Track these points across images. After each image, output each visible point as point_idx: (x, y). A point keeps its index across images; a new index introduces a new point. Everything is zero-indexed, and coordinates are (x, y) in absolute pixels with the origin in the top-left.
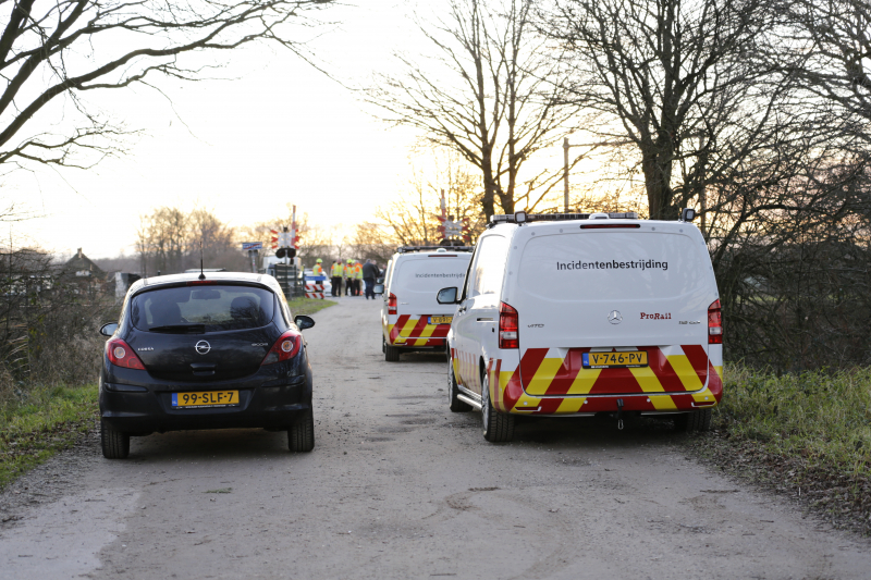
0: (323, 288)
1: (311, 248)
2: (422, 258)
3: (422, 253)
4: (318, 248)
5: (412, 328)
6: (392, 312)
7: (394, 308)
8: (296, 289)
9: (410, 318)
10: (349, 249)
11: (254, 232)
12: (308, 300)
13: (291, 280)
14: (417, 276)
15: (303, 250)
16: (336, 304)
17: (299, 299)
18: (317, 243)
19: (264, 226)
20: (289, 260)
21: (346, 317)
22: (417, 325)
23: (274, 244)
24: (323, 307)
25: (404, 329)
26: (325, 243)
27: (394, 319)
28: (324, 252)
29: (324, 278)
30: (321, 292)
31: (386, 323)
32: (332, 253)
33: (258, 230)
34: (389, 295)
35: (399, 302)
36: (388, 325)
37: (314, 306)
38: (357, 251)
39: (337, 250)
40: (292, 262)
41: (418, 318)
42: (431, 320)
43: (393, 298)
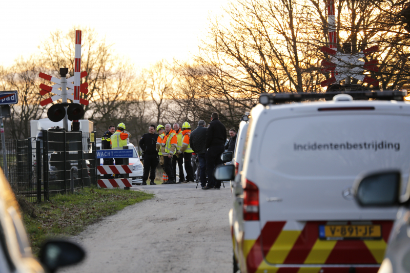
0: (128, 171)
1: (113, 106)
2: (308, 113)
3: (307, 104)
4: (125, 105)
5: (288, 247)
6: (251, 217)
7: (255, 209)
8: (81, 173)
9: (286, 228)
10: (174, 107)
11: (16, 78)
12: (103, 192)
13: (73, 156)
14: (297, 147)
15: (98, 108)
16: (151, 196)
17: (87, 189)
18: (122, 98)
19: (33, 70)
20: (70, 123)
21: (167, 220)
22: (299, 242)
23: (46, 96)
24: (128, 204)
25: (274, 248)
26: (135, 97)
27: (254, 230)
28: (133, 112)
29: (130, 154)
30: (124, 177)
31: (238, 236)
32: (147, 113)
33: (24, 76)
34: (244, 184)
35: (263, 198)
36: (243, 241)
37: (113, 201)
38: (187, 109)
39: (154, 107)
40: (76, 126)
41: (299, 228)
42: (327, 231)
43: (252, 190)
